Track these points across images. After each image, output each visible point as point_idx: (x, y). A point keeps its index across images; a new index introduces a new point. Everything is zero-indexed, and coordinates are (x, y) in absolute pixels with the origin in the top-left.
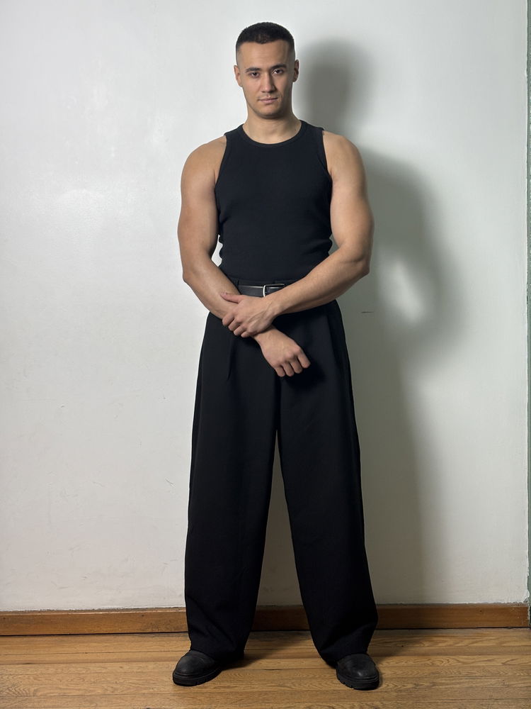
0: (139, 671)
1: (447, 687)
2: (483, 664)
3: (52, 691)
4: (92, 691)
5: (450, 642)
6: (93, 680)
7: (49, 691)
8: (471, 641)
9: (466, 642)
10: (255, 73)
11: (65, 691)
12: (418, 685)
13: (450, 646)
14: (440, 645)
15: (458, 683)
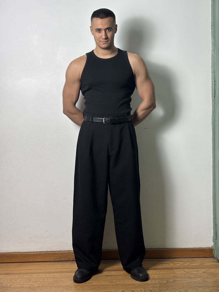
0: (53, 277)
1: (180, 282)
2: (195, 272)
3: (17, 285)
4: (33, 285)
5: (181, 263)
6: (34, 281)
7: (16, 286)
8: (190, 263)
9: (188, 264)
10: (99, 30)
11: (22, 285)
12: (168, 281)
13: (181, 265)
14: (177, 265)
15: (185, 280)
